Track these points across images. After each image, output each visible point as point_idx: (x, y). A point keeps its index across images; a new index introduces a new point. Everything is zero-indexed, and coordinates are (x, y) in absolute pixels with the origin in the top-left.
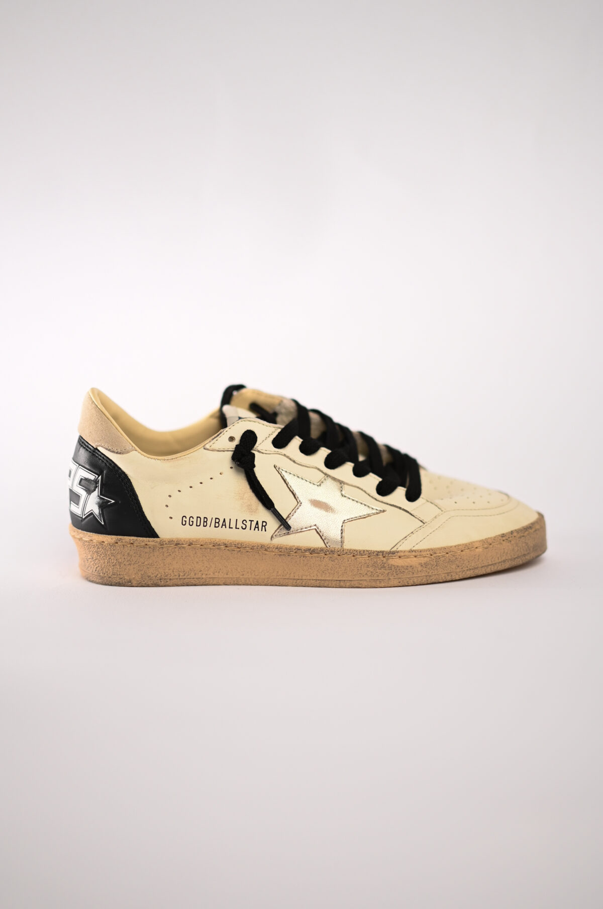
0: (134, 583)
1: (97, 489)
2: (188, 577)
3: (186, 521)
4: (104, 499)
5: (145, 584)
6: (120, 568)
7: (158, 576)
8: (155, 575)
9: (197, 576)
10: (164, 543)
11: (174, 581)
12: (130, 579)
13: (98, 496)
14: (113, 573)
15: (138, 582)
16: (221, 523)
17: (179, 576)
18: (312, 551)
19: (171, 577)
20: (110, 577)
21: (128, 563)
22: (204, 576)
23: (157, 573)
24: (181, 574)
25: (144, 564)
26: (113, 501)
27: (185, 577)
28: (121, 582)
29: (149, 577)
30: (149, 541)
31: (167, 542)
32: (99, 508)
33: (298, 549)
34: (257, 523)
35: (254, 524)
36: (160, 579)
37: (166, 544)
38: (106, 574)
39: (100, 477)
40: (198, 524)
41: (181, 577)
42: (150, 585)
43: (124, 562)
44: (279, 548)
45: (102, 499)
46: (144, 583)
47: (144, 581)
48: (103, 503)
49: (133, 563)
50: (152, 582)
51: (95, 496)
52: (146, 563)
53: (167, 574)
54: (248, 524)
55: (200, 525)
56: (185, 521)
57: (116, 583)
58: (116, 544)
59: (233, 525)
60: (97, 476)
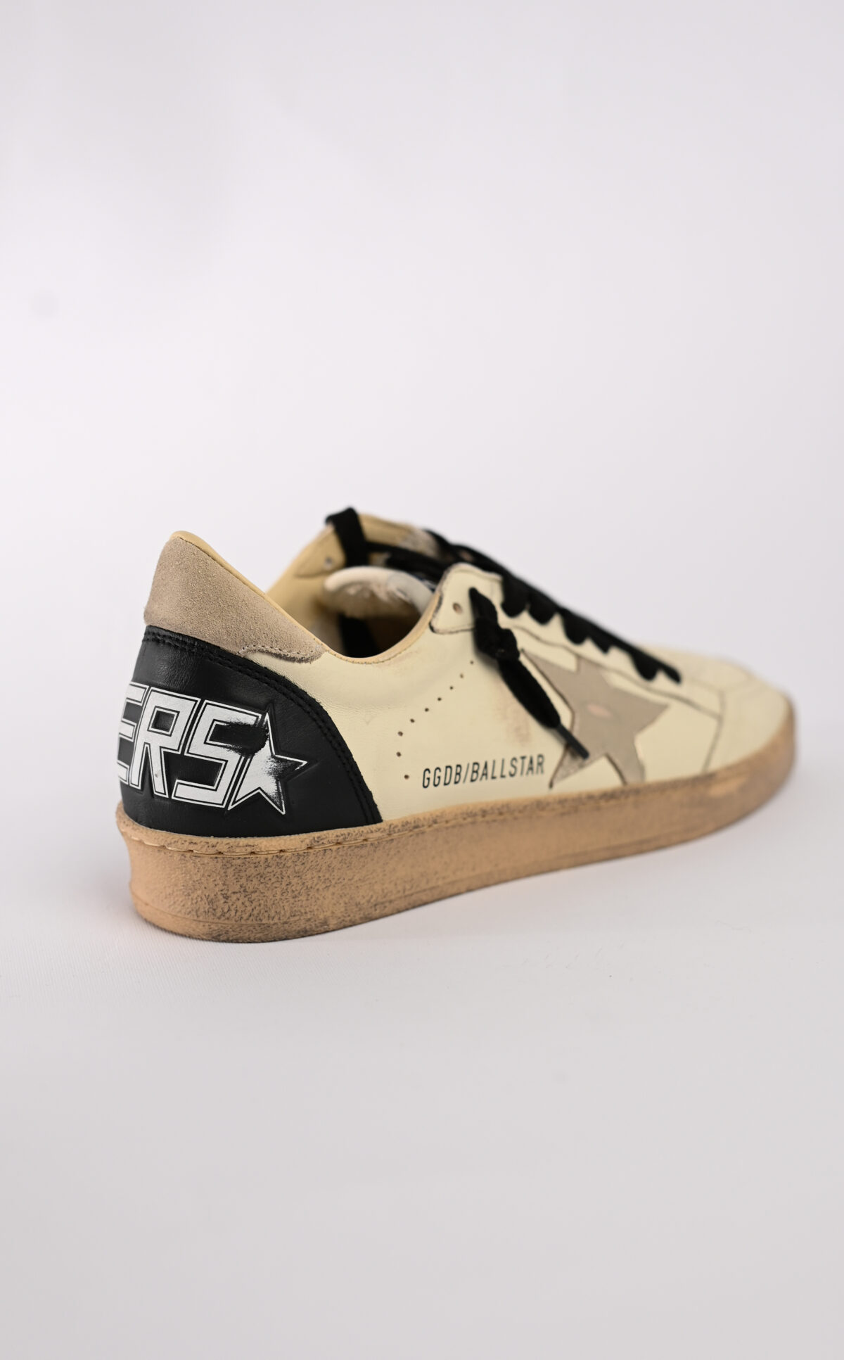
0: (333, 923)
1: (267, 742)
2: (418, 889)
3: (428, 779)
4: (287, 761)
5: (350, 921)
6: (307, 900)
7: (372, 901)
8: (367, 898)
9: (431, 885)
10: (396, 830)
11: (396, 902)
12: (325, 918)
13: (273, 756)
14: (291, 912)
15: (340, 920)
16: (480, 772)
17: (404, 891)
18: (609, 796)
19: (393, 897)
20: (286, 923)
21: (324, 886)
22: (440, 883)
23: (370, 894)
24: (408, 887)
25: (352, 881)
26: (305, 763)
27: (413, 891)
28: (308, 928)
29: (357, 904)
30: (372, 832)
31: (400, 827)
32: (277, 783)
33: (590, 797)
34: (531, 762)
35: (527, 761)
36: (375, 905)
37: (399, 831)
38: (277, 917)
39: (267, 717)
40: (447, 781)
41: (407, 893)
42: (359, 921)
43: (316, 885)
44: (562, 801)
45: (282, 760)
46: (348, 919)
47: (349, 916)
48: (285, 769)
49: (333, 882)
50: (362, 915)
51: (264, 758)
52: (356, 878)
53: (386, 891)
54: (518, 765)
55: (448, 783)
56: (430, 779)
57: (299, 932)
58: (310, 851)
59: (497, 773)
60: (260, 716)
